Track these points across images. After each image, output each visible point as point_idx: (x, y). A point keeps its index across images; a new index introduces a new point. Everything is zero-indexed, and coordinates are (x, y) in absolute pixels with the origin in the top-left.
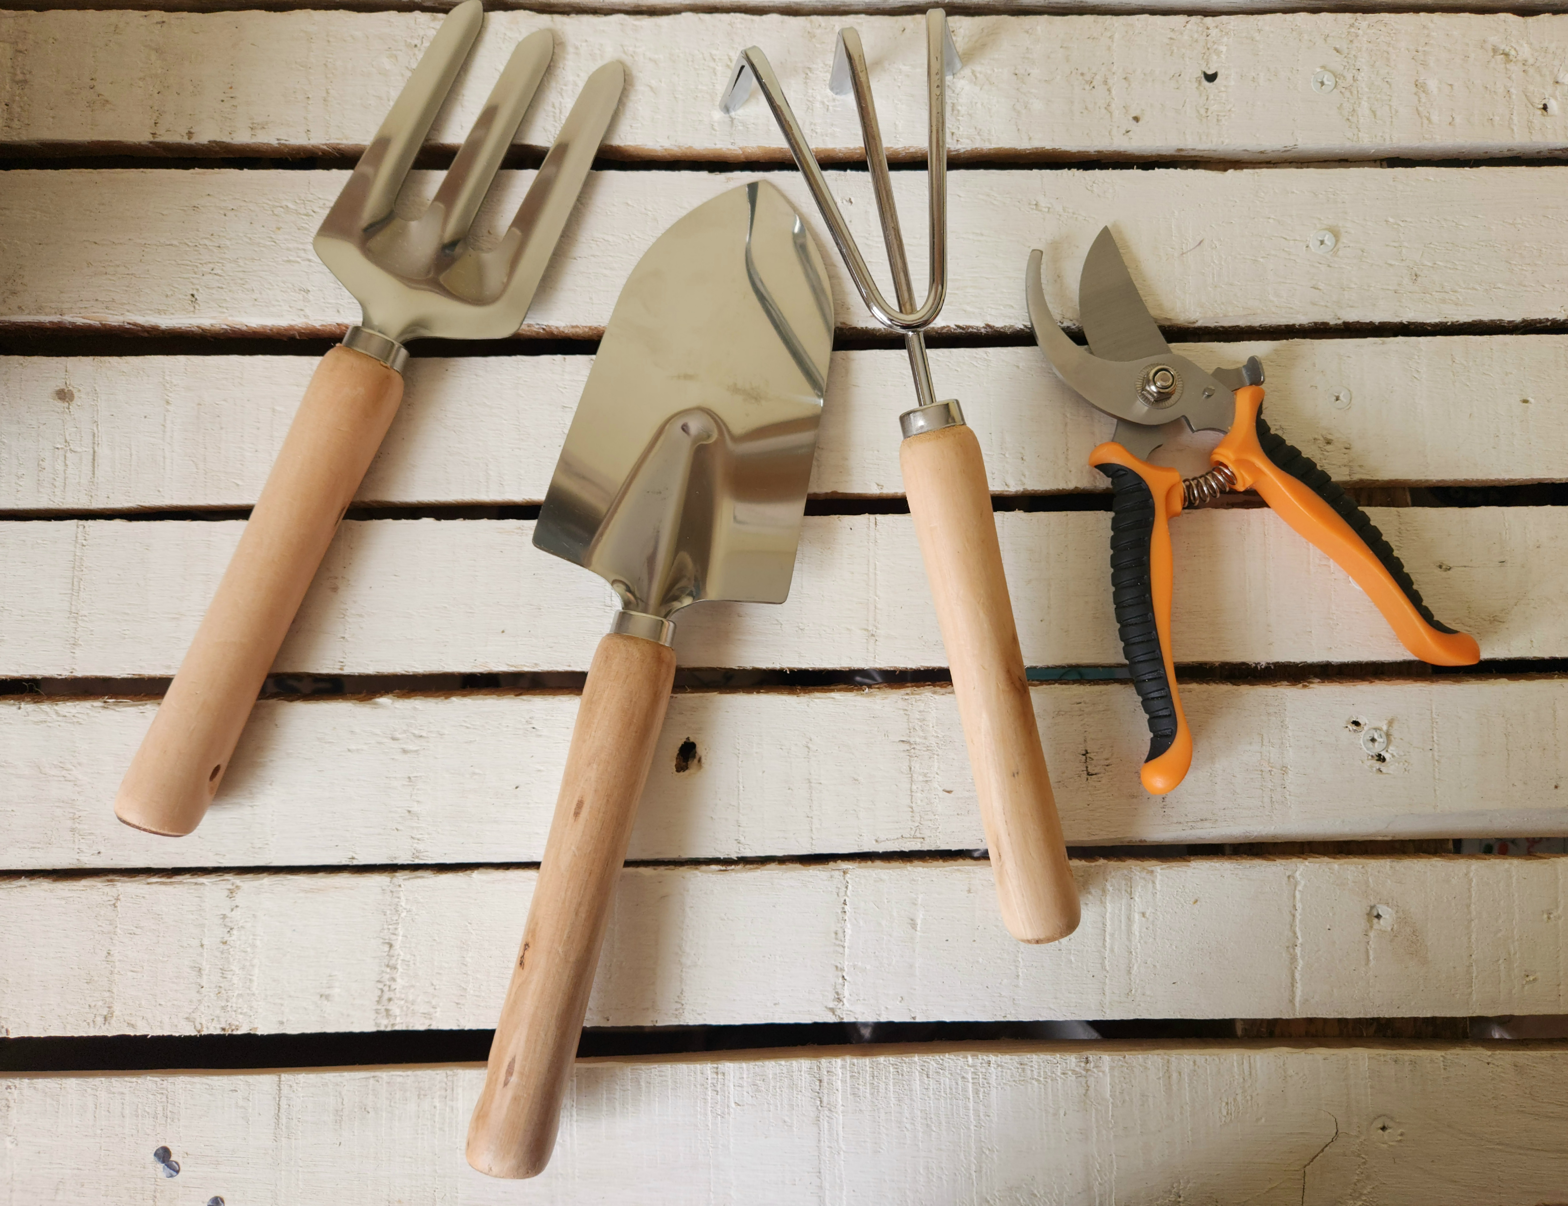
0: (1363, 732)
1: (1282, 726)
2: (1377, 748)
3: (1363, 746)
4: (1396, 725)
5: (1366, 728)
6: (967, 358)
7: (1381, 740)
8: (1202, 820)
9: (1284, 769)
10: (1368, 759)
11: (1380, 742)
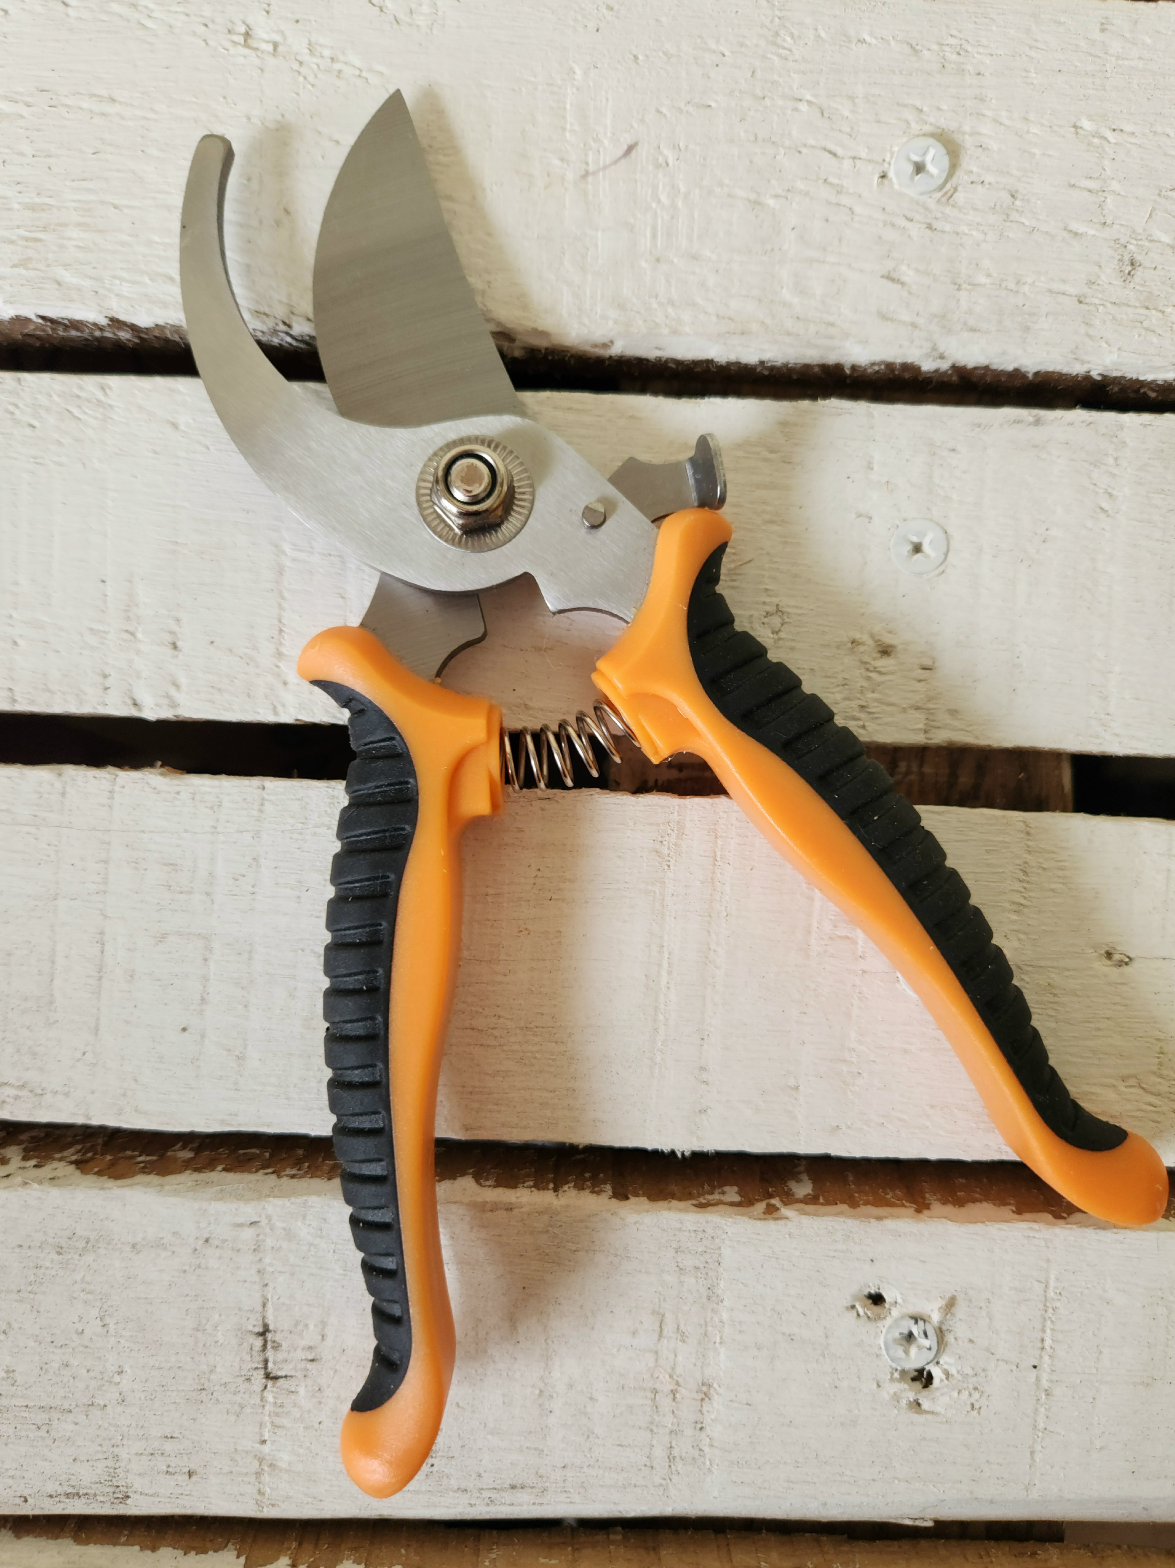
0: (889, 1321)
1: (709, 1298)
2: (916, 1359)
3: (884, 1352)
4: (961, 1310)
5: (895, 1313)
6: (55, 398)
7: (926, 1343)
8: (513, 1487)
9: (704, 1389)
10: (892, 1379)
11: (920, 1348)
